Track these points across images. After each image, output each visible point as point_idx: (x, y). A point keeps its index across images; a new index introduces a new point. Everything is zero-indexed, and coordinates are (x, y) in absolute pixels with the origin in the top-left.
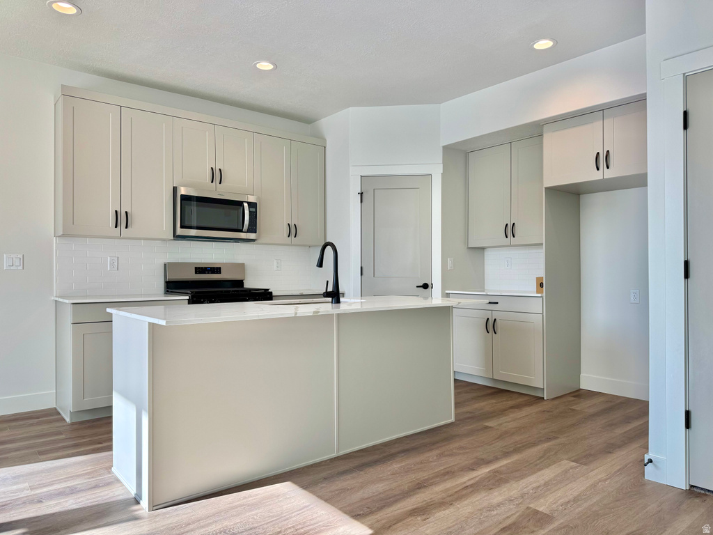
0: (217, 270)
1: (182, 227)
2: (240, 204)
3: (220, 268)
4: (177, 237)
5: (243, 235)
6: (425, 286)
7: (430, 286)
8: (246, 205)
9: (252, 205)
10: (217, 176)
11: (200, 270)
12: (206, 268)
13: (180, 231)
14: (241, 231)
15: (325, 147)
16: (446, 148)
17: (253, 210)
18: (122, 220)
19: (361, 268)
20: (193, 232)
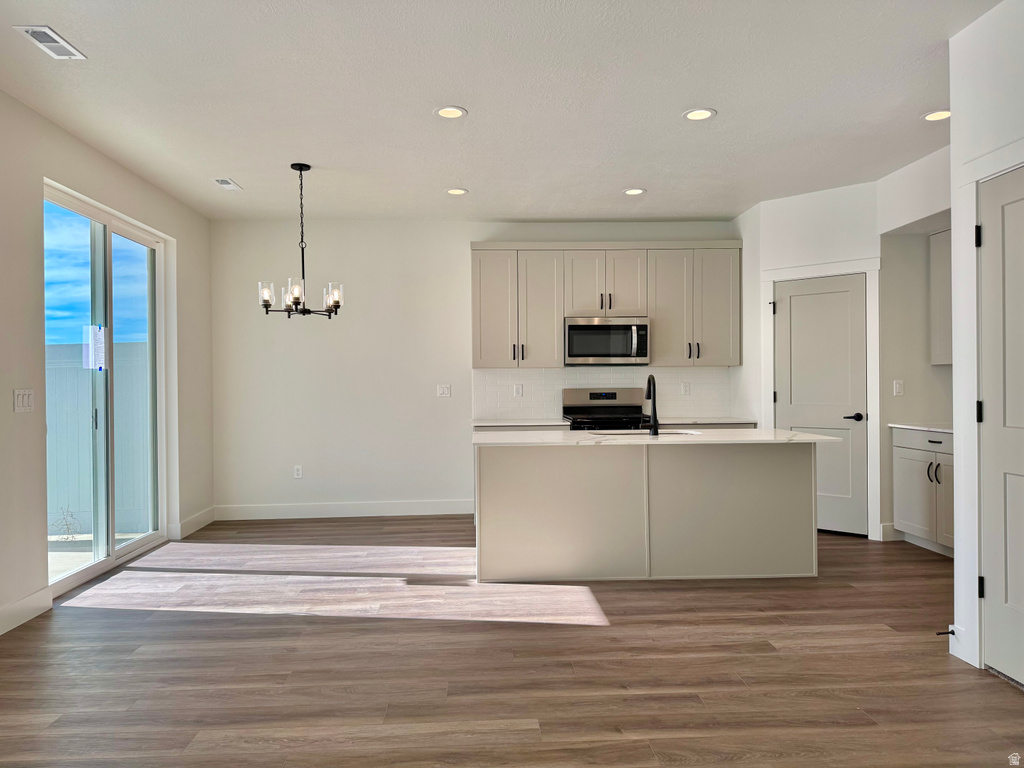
0: (612, 396)
1: (570, 356)
2: (628, 328)
3: (615, 394)
4: (567, 365)
5: (633, 360)
6: (858, 417)
7: (865, 417)
8: (634, 328)
9: (642, 328)
10: (607, 301)
11: (594, 396)
12: (601, 394)
13: (570, 360)
14: (629, 356)
15: (741, 249)
16: (884, 237)
17: (641, 333)
18: (519, 352)
19: (775, 393)
20: (580, 360)
